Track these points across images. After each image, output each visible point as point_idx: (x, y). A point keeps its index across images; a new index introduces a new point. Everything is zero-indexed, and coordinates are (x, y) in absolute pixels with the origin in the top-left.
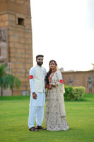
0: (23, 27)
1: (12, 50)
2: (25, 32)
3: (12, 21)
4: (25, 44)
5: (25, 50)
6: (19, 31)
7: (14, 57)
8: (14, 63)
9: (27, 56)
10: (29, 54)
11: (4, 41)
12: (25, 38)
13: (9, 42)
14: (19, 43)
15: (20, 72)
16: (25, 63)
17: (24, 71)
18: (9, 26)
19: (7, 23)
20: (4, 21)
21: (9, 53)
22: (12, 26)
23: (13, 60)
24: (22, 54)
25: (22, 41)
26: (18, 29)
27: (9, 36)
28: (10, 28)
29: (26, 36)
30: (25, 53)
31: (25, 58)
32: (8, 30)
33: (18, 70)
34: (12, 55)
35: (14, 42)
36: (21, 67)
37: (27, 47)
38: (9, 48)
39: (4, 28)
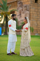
0: (37, 4)
1: (31, 15)
2: (38, 6)
3: (32, 1)
4: (37, 12)
5: (38, 14)
6: (35, 6)
7: (32, 18)
8: (32, 20)
9: (38, 17)
10: (39, 17)
11: (28, 11)
12: (38, 9)
13: (30, 11)
14: (35, 11)
15: (34, 25)
16: (37, 21)
17: (36, 24)
18: (31, 3)
19: (30, 2)
20: (29, 1)
21: (30, 16)
22: (32, 4)
23: (31, 19)
24: (36, 16)
25: (36, 11)
26: (35, 5)
27: (30, 8)
28: (31, 4)
29: (38, 8)
30: (37, 16)
31: (37, 18)
32: (30, 5)
33: (34, 24)
34: (31, 17)
35: (33, 11)
36: (35, 23)
37: (38, 13)
38: (30, 14)
39: (28, 5)
